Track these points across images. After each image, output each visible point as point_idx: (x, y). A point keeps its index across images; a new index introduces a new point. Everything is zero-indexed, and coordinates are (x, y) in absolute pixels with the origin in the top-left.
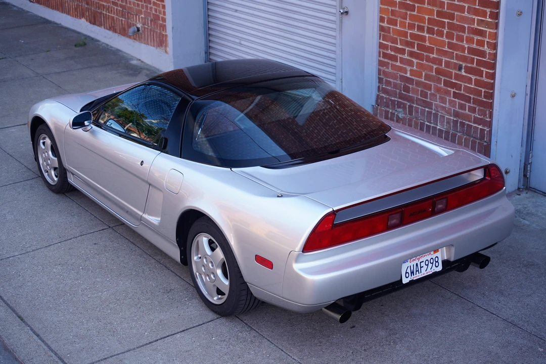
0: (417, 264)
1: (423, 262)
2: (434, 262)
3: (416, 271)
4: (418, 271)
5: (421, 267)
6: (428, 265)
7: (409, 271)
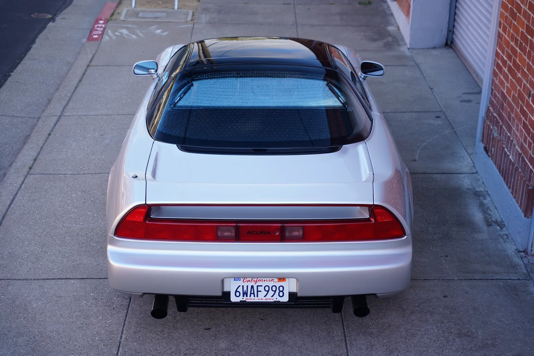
0: (252, 287)
1: (262, 286)
2: (278, 291)
3: (251, 293)
4: (254, 293)
5: (258, 291)
6: (268, 291)
7: (240, 290)
